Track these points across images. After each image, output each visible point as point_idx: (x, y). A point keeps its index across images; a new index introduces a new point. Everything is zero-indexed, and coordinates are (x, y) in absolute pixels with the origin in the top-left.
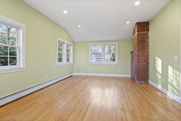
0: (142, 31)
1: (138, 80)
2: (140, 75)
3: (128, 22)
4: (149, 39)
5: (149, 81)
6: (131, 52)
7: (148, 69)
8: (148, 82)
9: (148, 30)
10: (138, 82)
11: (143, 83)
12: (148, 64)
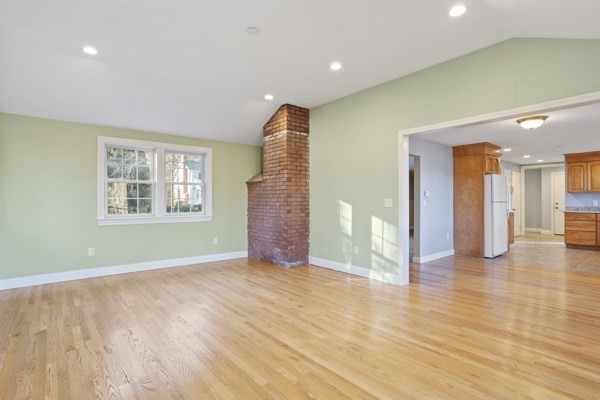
0: (295, 130)
1: (290, 260)
2: (293, 247)
3: (269, 97)
4: (310, 154)
5: (310, 257)
6: (250, 185)
7: (307, 229)
8: (308, 262)
9: (307, 131)
10: (288, 265)
11: (299, 266)
12: (308, 215)
